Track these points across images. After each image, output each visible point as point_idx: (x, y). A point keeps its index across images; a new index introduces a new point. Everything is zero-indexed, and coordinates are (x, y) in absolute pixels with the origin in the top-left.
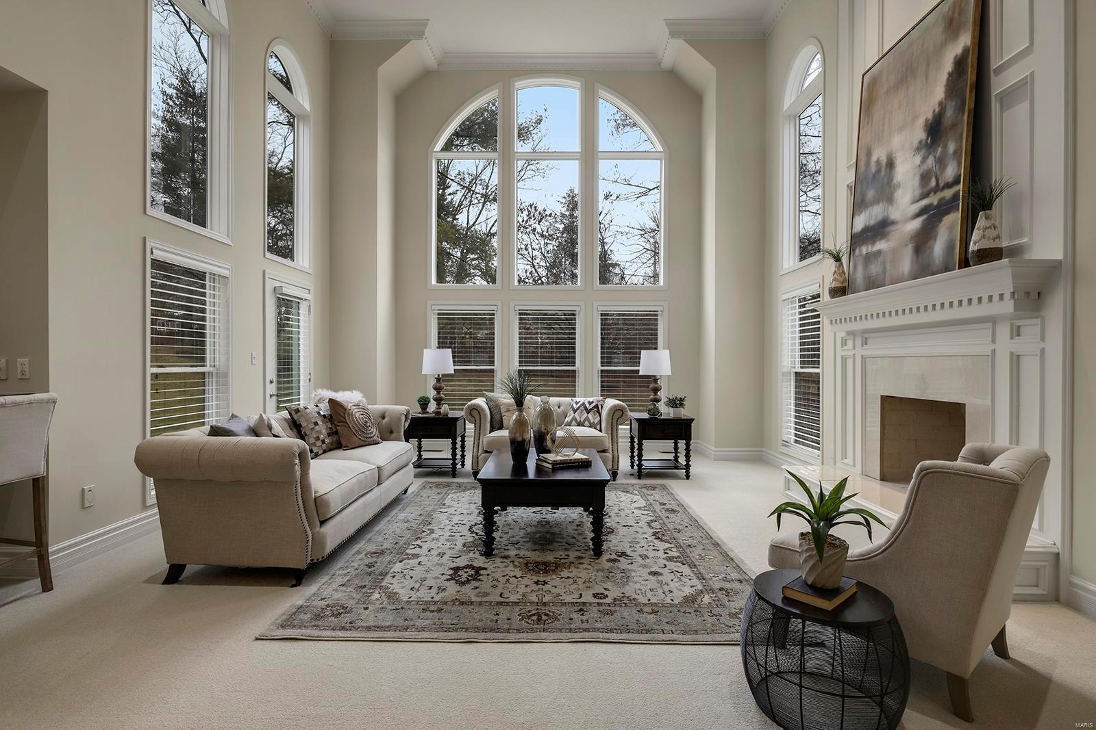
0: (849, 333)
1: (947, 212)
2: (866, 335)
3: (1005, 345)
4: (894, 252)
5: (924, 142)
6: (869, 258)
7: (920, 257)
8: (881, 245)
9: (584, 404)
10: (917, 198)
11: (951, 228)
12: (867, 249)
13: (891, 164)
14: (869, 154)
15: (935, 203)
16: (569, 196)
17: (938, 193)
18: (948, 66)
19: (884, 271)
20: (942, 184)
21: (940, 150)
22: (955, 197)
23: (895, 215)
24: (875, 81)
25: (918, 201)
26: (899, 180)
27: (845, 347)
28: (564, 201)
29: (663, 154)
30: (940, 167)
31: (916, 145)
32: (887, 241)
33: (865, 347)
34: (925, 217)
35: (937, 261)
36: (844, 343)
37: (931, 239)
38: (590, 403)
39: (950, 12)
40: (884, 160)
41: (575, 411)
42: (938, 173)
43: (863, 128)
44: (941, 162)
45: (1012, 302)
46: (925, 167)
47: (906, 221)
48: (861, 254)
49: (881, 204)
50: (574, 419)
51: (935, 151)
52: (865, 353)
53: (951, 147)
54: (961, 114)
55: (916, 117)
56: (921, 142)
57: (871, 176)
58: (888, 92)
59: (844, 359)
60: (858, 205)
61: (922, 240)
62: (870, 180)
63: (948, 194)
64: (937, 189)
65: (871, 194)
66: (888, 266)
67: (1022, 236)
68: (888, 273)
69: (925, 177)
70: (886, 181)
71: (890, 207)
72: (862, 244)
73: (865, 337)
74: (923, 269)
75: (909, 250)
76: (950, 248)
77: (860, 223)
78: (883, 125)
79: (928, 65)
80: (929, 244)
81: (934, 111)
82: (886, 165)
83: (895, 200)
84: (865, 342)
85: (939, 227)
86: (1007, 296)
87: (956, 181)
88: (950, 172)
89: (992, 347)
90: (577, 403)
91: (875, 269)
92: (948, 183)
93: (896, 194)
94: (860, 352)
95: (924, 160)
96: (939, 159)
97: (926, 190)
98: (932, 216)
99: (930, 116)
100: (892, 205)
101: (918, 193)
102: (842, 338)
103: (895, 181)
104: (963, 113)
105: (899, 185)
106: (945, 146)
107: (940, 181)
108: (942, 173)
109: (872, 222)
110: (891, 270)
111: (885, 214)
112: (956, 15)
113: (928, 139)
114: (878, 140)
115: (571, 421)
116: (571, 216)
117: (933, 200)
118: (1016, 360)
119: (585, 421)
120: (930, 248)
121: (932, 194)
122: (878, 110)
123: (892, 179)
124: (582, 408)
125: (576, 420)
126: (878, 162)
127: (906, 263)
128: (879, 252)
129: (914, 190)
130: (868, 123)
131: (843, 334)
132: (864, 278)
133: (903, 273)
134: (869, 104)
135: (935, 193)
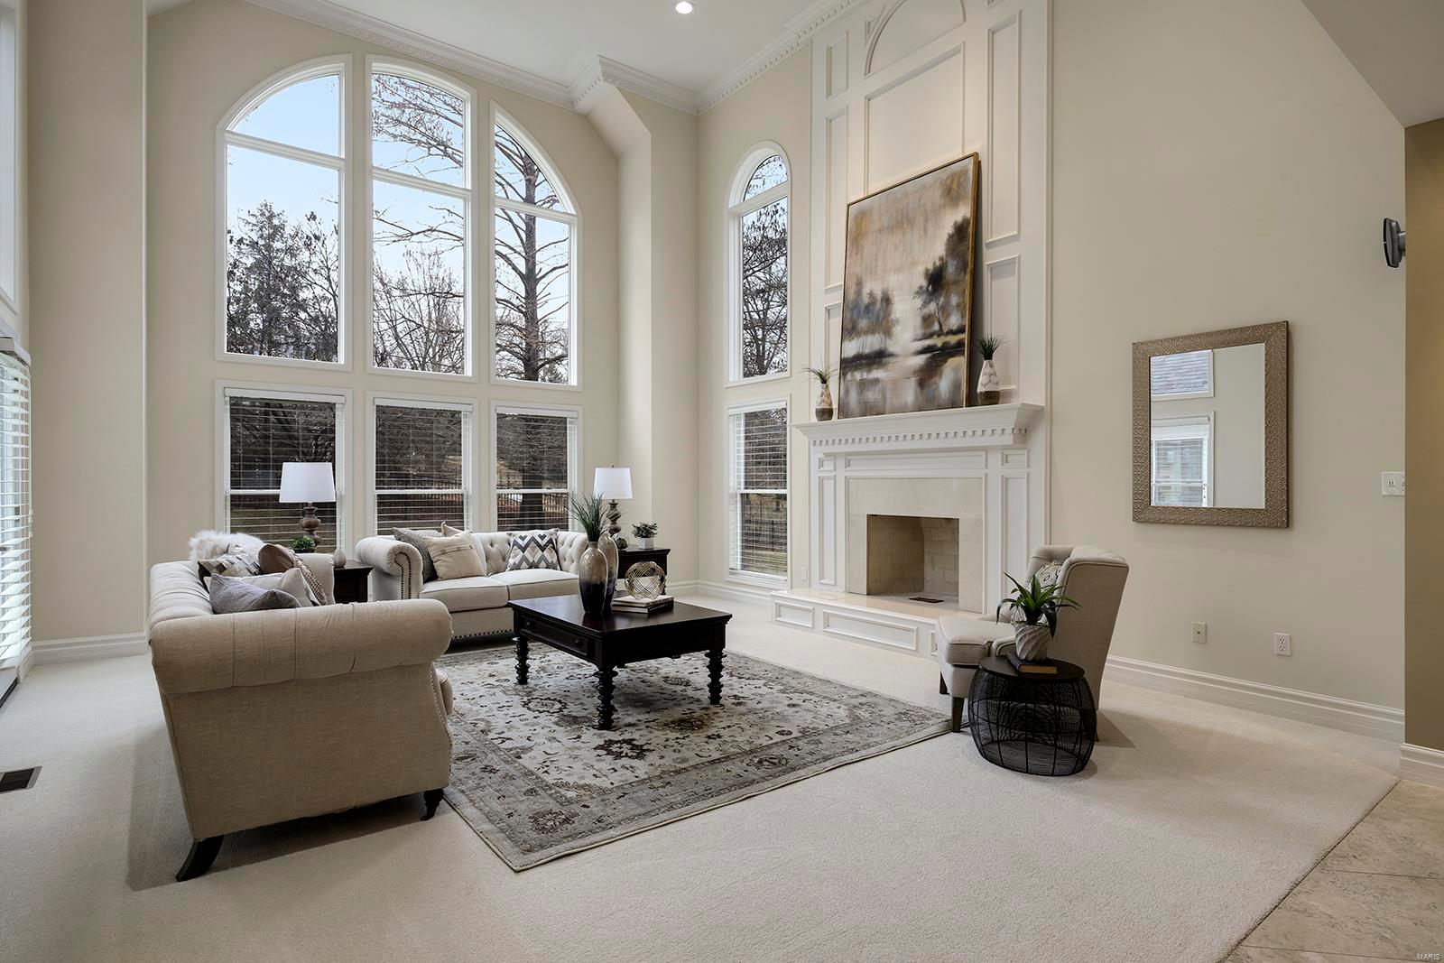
0: (827, 455)
1: (952, 355)
2: (849, 457)
3: (996, 468)
4: (895, 382)
5: (925, 288)
6: (863, 385)
7: (925, 390)
8: (877, 374)
9: (533, 539)
10: (919, 337)
11: (956, 370)
12: (862, 375)
13: (887, 300)
14: (859, 284)
15: (939, 345)
16: (263, 214)
17: (943, 337)
18: (948, 228)
19: (884, 399)
20: (946, 330)
21: (942, 299)
22: (960, 344)
23: (892, 347)
24: (862, 216)
25: (920, 340)
26: (897, 316)
27: (822, 469)
28: (253, 220)
29: (576, 219)
30: (943, 313)
31: (916, 288)
32: (887, 371)
33: (848, 468)
34: (929, 355)
35: (943, 396)
36: (821, 464)
37: (935, 376)
38: (542, 537)
39: (949, 182)
40: (879, 295)
41: (523, 549)
42: (942, 320)
43: (851, 256)
44: (944, 309)
45: (1012, 436)
46: (926, 311)
47: (907, 356)
48: (853, 380)
49: (877, 335)
50: (524, 559)
51: (937, 298)
52: (848, 474)
53: (954, 300)
54: (962, 274)
55: (914, 264)
56: (921, 288)
57: (863, 306)
58: (880, 230)
59: (821, 480)
60: (849, 331)
61: (927, 374)
62: (862, 310)
63: (953, 339)
64: (940, 334)
65: (863, 323)
66: (889, 395)
67: (1010, 384)
68: (888, 401)
69: (927, 320)
70: (881, 314)
71: (888, 340)
72: (855, 370)
73: (849, 458)
74: (928, 402)
75: (913, 382)
76: (957, 386)
77: (852, 348)
78: (876, 260)
79: (926, 221)
80: (933, 380)
81: (935, 263)
82: (882, 300)
83: (894, 334)
84: (848, 464)
85: (943, 367)
86: (1009, 431)
87: (961, 330)
88: (954, 321)
89: (985, 471)
90: (523, 538)
91: (872, 395)
92: (952, 330)
93: (894, 329)
94: (842, 473)
95: (926, 304)
96: (941, 307)
97: (929, 331)
98: (937, 357)
99: (930, 267)
100: (890, 338)
101: (920, 332)
102: (819, 459)
103: (893, 316)
104: (965, 273)
105: (897, 321)
106: (948, 297)
107: (944, 327)
108: (945, 320)
109: (867, 351)
110: (892, 399)
111: (883, 345)
112: (955, 186)
113: (928, 286)
114: (871, 273)
115: (521, 562)
116: (268, 247)
117: (938, 342)
118: (1005, 480)
119: (540, 561)
120: (935, 383)
121: (935, 337)
122: (868, 245)
123: (889, 315)
124: (533, 544)
125: (527, 561)
126: (871, 294)
127: (910, 393)
128: (877, 381)
129: (915, 330)
130: (857, 254)
131: (821, 456)
132: (859, 402)
133: (906, 403)
134: (858, 236)
135: (939, 336)
